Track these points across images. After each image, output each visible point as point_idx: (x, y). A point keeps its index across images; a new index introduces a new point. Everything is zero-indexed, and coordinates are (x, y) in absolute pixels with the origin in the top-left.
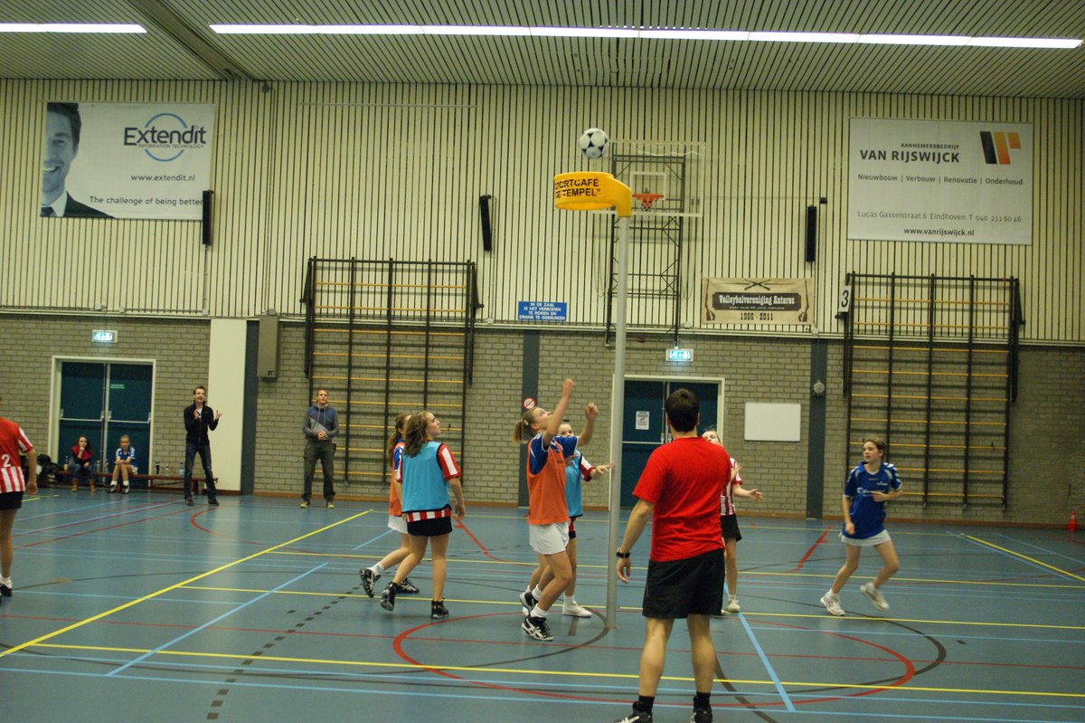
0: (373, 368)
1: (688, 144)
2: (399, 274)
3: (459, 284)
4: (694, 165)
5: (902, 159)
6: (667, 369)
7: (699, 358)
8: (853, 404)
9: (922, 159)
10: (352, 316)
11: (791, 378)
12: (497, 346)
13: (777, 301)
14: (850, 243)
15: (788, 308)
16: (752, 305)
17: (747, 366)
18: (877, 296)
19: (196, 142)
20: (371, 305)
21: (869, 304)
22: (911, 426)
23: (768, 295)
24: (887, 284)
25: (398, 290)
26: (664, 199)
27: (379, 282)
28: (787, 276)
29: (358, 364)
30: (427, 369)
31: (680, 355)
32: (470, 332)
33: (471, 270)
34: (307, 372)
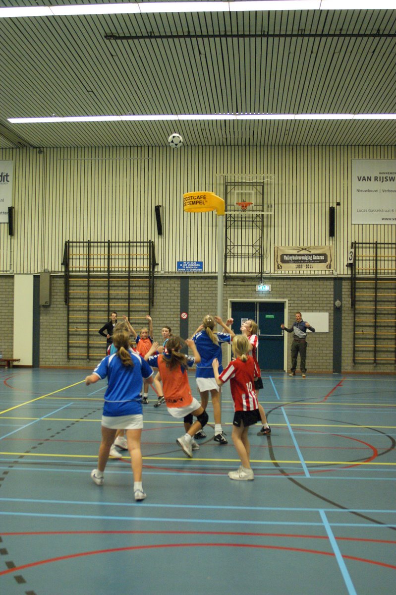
0: (101, 298)
1: (265, 175)
2: (113, 248)
3: (146, 253)
4: (269, 186)
5: (380, 181)
6: (257, 296)
7: (274, 289)
8: (356, 312)
9: (390, 180)
10: (89, 271)
11: (323, 299)
12: (166, 285)
13: (315, 258)
14: (353, 226)
15: (321, 261)
16: (301, 260)
17: (299, 293)
18: (368, 254)
19: (4, 181)
20: (99, 265)
21: (364, 258)
22: (387, 323)
23: (310, 255)
24: (373, 248)
25: (113, 257)
26: (253, 205)
27: (103, 253)
28: (320, 244)
29: (93, 297)
30: (129, 299)
31: (264, 288)
32: (152, 278)
33: (152, 246)
34: (66, 302)
